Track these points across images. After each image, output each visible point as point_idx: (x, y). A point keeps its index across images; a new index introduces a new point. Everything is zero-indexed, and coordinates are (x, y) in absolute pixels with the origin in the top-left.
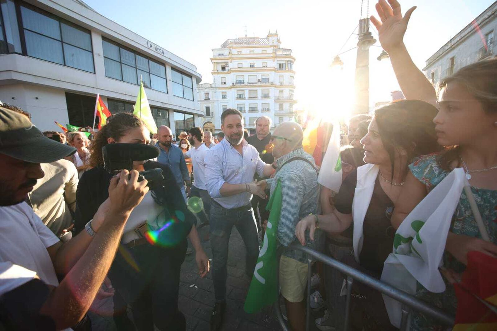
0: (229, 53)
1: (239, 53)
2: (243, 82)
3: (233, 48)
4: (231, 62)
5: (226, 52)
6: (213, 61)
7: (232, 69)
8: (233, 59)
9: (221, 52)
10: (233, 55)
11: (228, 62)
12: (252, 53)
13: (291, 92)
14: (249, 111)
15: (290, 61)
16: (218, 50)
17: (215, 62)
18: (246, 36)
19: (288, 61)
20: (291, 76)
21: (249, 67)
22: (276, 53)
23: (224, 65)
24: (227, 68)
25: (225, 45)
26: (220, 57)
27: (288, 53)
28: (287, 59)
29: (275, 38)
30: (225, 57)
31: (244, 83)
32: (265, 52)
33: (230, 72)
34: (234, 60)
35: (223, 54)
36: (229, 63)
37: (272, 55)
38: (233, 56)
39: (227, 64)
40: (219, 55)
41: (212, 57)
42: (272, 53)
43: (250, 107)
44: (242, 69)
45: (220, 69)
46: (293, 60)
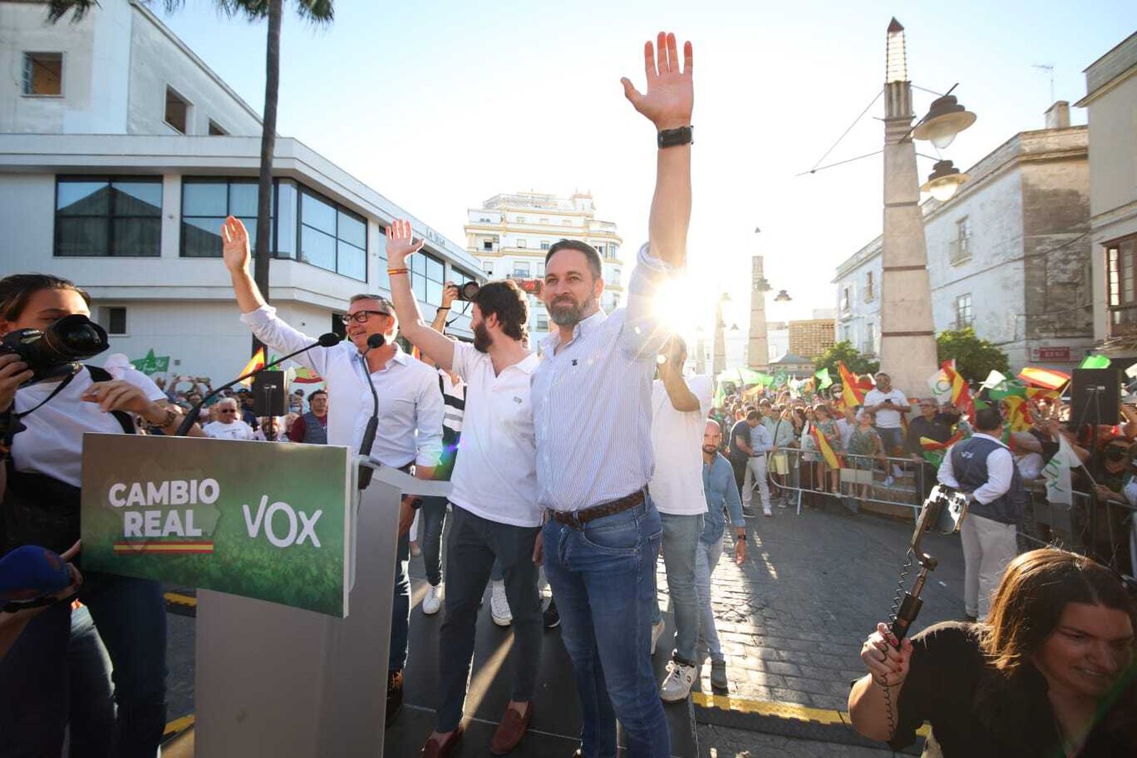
0: (502, 219)
1: (520, 221)
2: (526, 273)
3: (508, 211)
4: (504, 236)
5: (495, 218)
6: (468, 231)
7: (506, 250)
8: (508, 230)
9: (486, 216)
10: (508, 223)
11: (498, 236)
12: (544, 222)
13: (616, 298)
14: (538, 328)
15: (615, 244)
16: (479, 211)
17: (472, 234)
18: (532, 190)
19: (611, 243)
20: (616, 270)
21: (540, 247)
22: (588, 227)
23: (489, 239)
24: (495, 246)
25: (489, 205)
26: (482, 224)
27: (611, 229)
28: (609, 240)
29: (587, 202)
30: (493, 225)
31: (529, 276)
32: (568, 224)
33: (501, 253)
34: (511, 234)
35: (488, 221)
36: (501, 238)
37: (581, 231)
38: (509, 226)
39: (496, 239)
40: (482, 220)
41: (467, 224)
42: (581, 228)
43: (539, 322)
44: (525, 251)
45: (482, 246)
46: (619, 242)
